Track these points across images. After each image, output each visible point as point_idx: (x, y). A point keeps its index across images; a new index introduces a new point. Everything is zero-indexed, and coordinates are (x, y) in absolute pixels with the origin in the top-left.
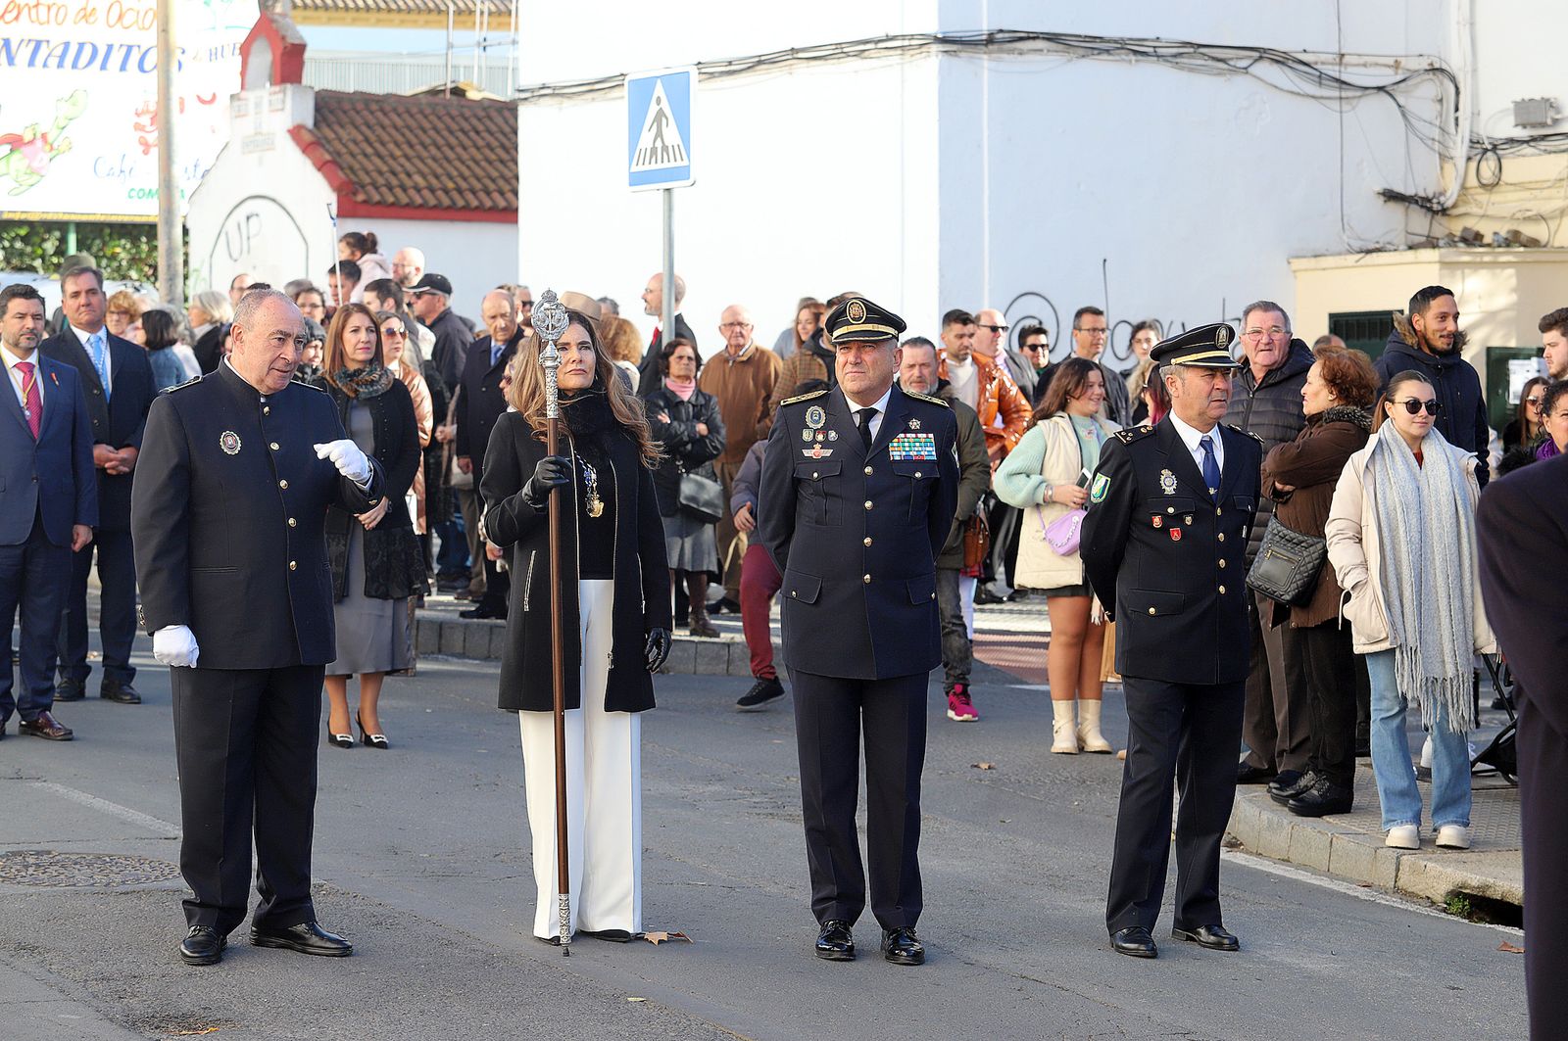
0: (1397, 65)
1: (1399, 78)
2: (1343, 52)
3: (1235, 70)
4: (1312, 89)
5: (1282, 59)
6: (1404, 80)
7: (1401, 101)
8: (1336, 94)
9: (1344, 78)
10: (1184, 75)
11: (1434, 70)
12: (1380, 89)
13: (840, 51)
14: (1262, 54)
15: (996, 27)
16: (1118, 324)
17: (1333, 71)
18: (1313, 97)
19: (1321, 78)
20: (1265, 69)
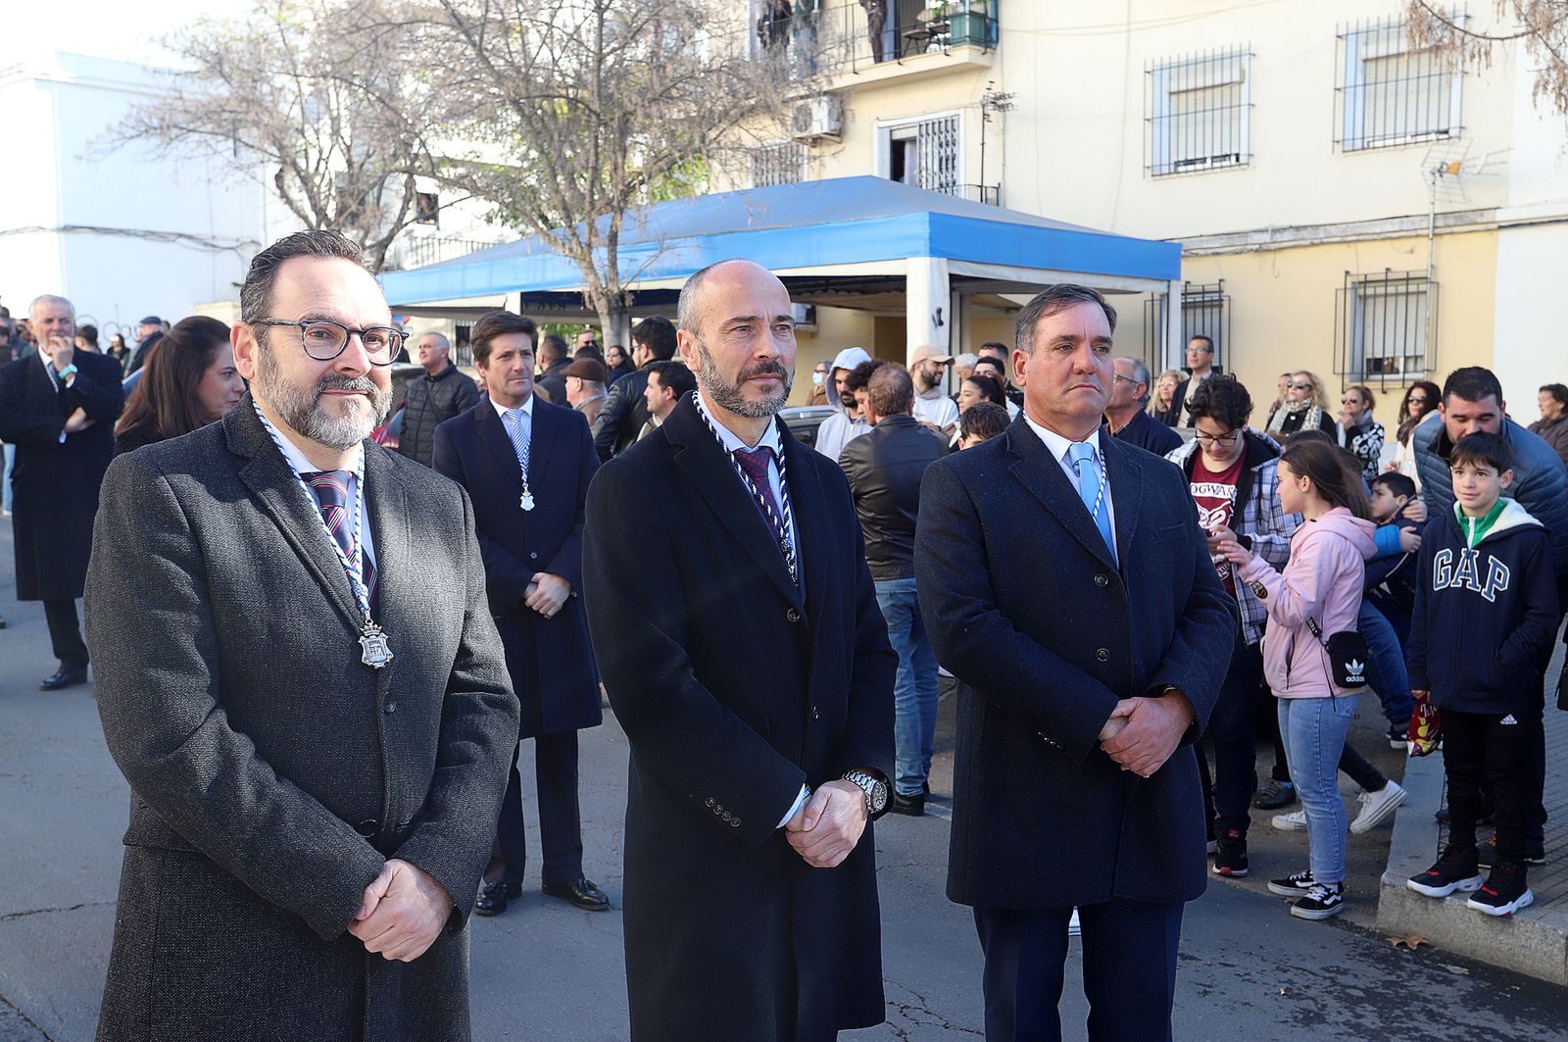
0: (238, 240)
1: (239, 243)
2: (216, 233)
3: (169, 241)
4: (201, 247)
5: (190, 237)
6: (241, 245)
7: (240, 252)
8: (210, 248)
9: (215, 243)
10: (148, 242)
11: (253, 242)
12: (231, 248)
13: (17, 231)
14: (181, 235)
15: (66, 224)
16: (106, 325)
17: (211, 242)
18: (202, 251)
19: (206, 244)
20: (182, 240)
